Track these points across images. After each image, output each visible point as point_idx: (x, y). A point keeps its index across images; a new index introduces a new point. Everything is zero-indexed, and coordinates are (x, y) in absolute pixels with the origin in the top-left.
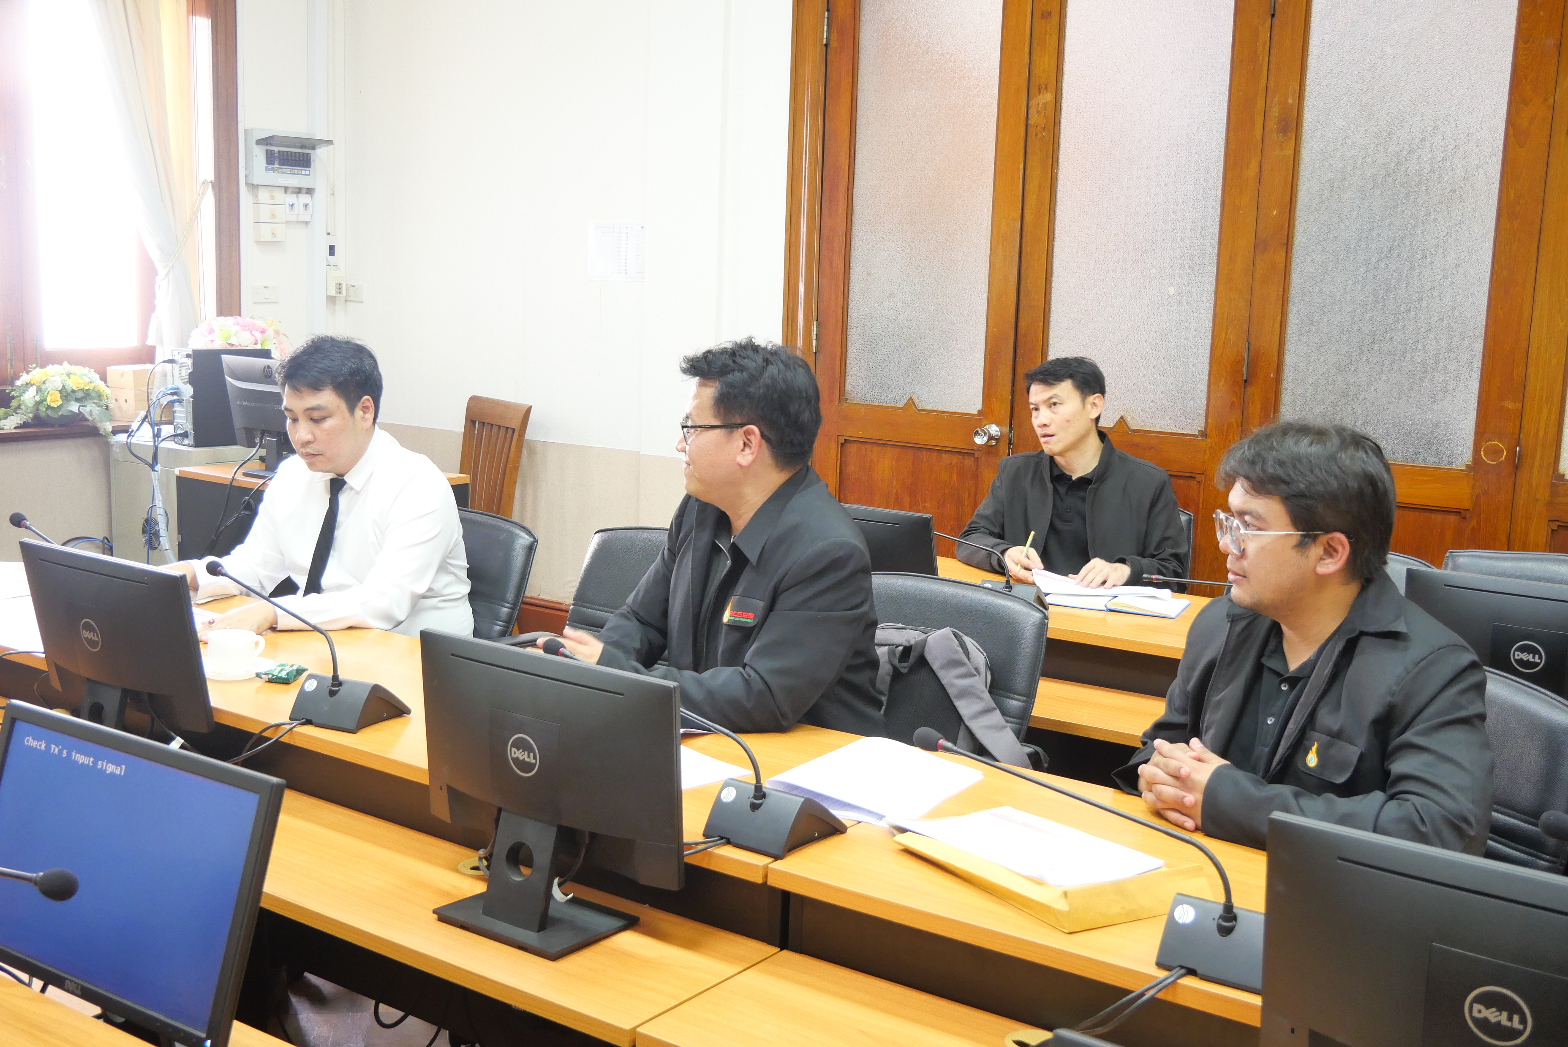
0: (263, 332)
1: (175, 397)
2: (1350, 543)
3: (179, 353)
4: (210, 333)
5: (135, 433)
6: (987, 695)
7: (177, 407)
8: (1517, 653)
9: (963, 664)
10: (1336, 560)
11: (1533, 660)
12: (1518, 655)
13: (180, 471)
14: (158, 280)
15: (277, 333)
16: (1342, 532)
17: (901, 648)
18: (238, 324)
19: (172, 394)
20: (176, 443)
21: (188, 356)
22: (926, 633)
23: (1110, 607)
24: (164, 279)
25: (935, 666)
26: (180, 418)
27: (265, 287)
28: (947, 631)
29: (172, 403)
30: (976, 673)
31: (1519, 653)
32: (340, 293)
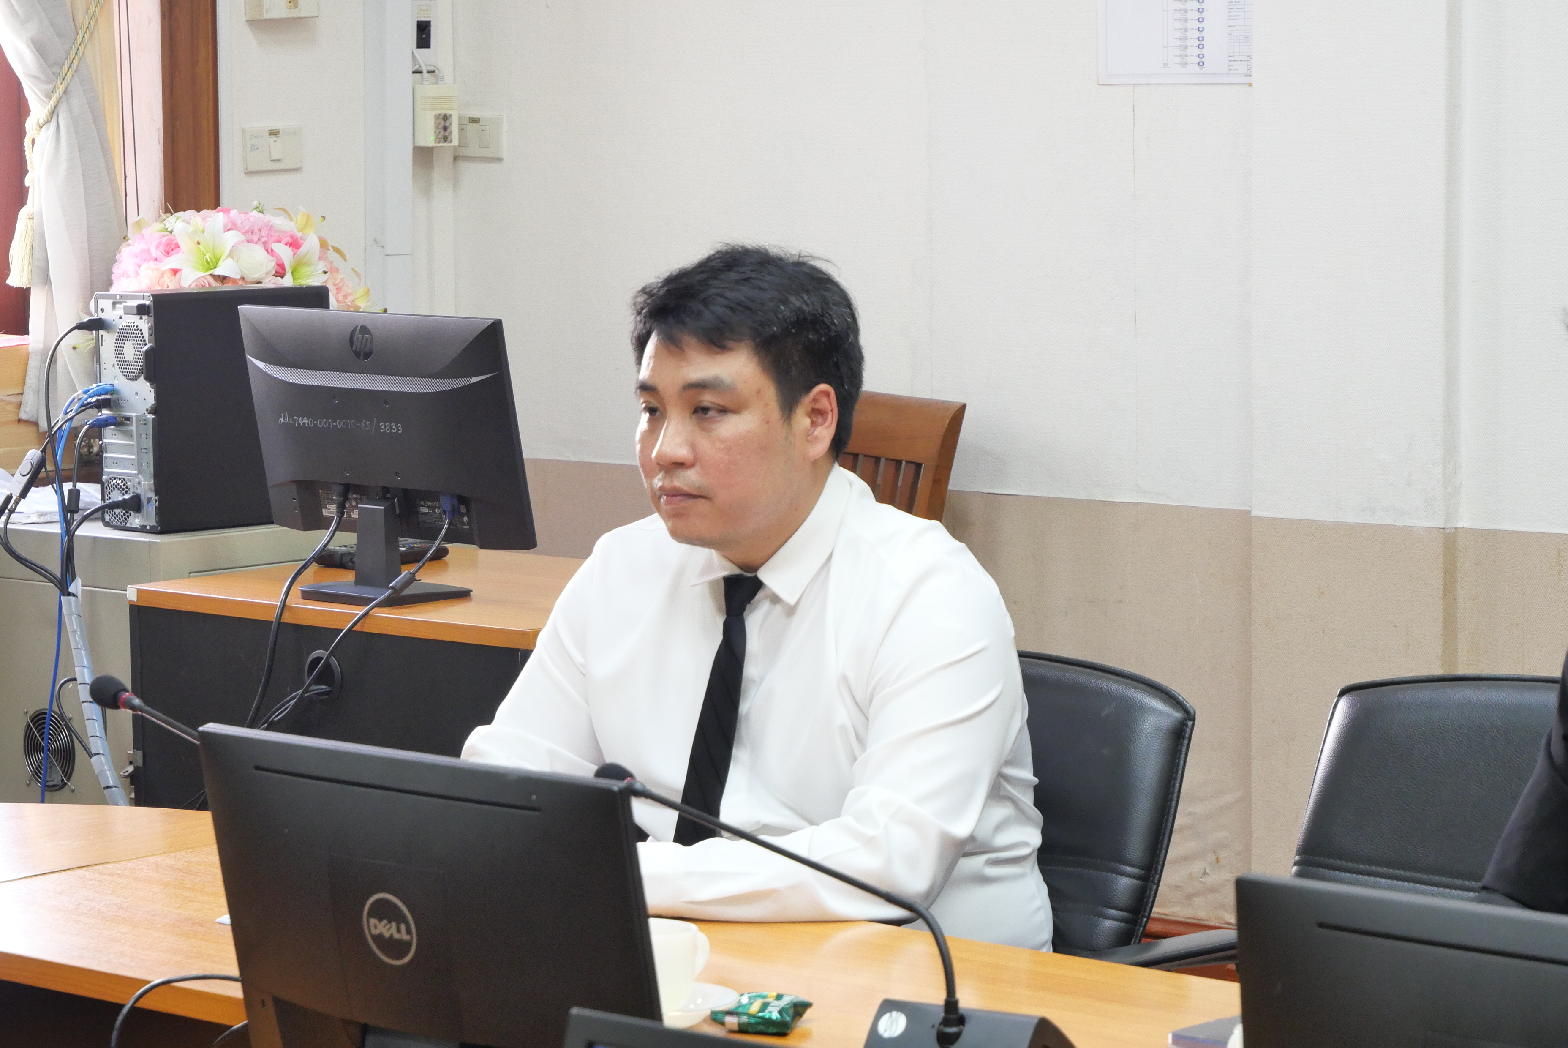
0: (295, 244)
1: (106, 412)
3: (114, 304)
4: (168, 253)
5: (17, 503)
7: (111, 438)
13: (139, 591)
14: (30, 124)
15: (324, 245)
18: (231, 227)
19: (99, 405)
20: (107, 524)
21: (142, 310)
24: (47, 122)
26: (117, 462)
27: (274, 133)
29: (97, 429)
32: (445, 139)
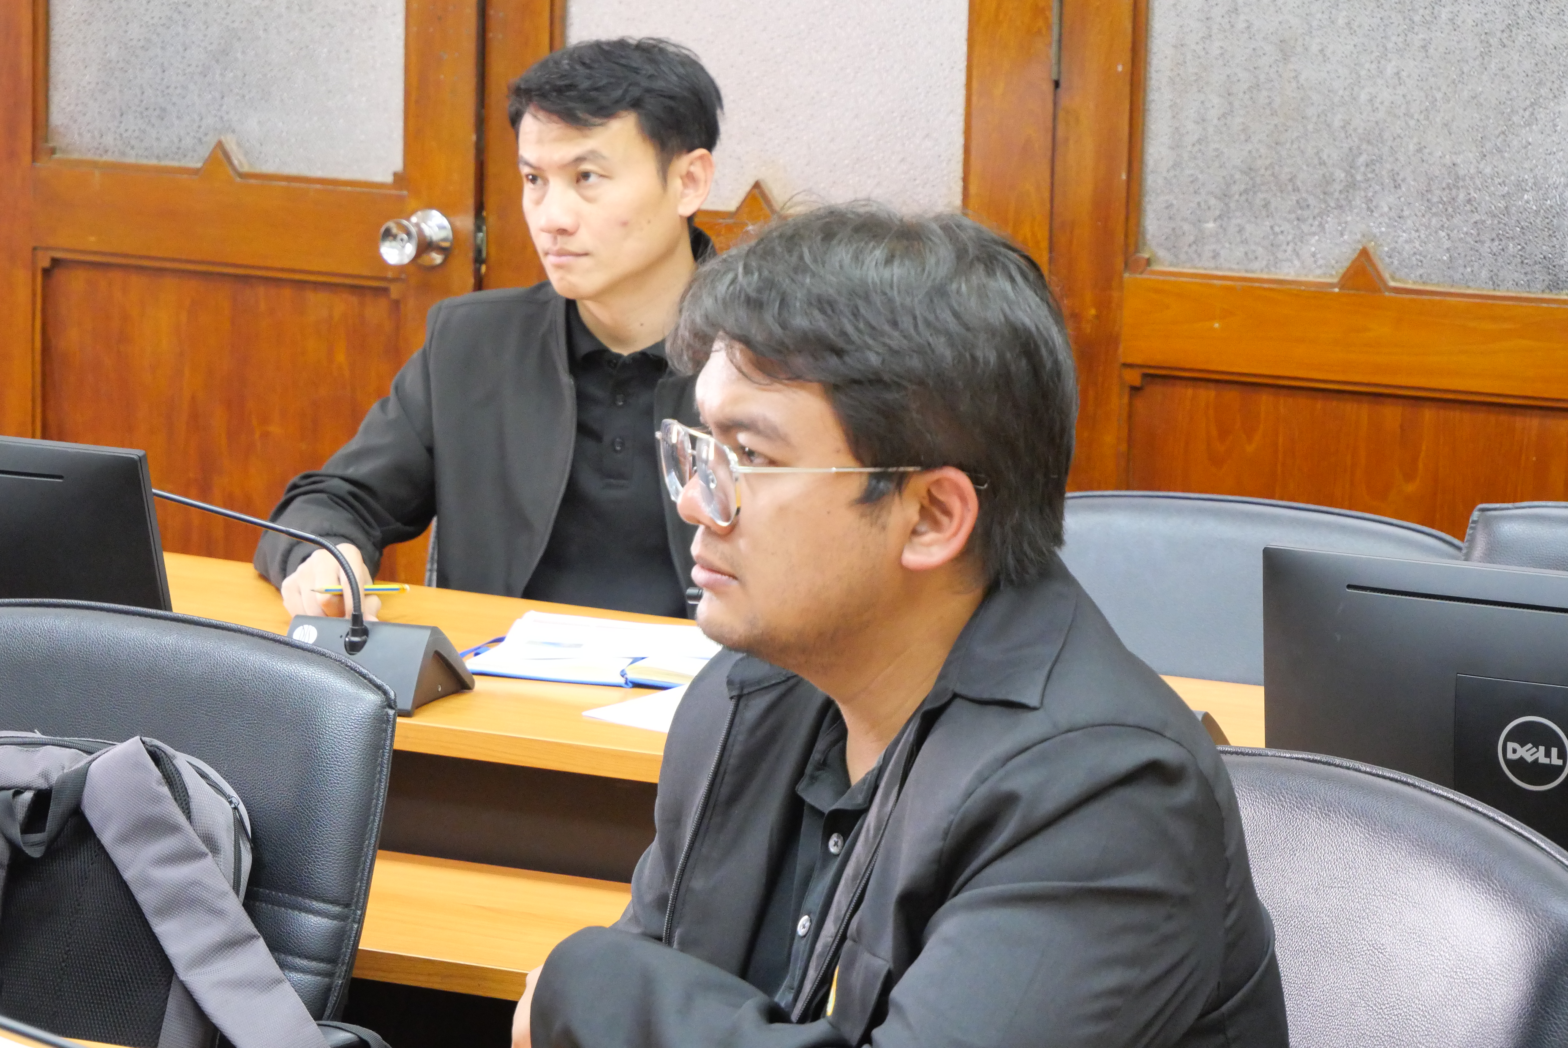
2: (978, 492)
6: (234, 905)
8: (1511, 745)
9: (173, 829)
10: (948, 533)
11: (1546, 761)
12: (1514, 751)
16: (961, 467)
17: (28, 796)
22: (90, 753)
23: (634, 675)
25: (107, 837)
28: (133, 746)
30: (204, 848)
31: (1516, 746)
